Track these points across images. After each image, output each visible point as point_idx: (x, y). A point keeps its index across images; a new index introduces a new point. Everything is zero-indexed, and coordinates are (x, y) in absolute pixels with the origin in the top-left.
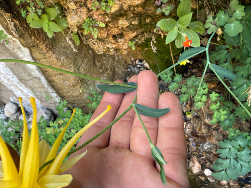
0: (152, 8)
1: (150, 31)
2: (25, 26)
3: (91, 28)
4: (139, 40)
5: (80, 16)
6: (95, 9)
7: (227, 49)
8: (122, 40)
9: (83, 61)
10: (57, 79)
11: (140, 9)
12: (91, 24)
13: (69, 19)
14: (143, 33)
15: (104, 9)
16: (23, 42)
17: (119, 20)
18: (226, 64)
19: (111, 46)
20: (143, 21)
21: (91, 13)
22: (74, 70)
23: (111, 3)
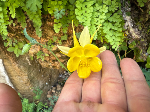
2: (4, 48)
3: (41, 56)
4: (66, 63)
5: (36, 50)
8: (57, 62)
9: (34, 69)
10: (16, 79)
12: (41, 54)
17: (56, 53)
19: (51, 65)
21: (42, 49)
22: (28, 74)
23: (53, 46)
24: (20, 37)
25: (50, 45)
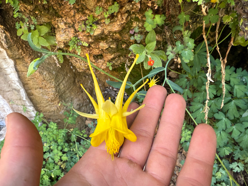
0: (127, 36)
1: (125, 56)
2: (15, 39)
3: (76, 46)
4: (116, 62)
5: (67, 35)
6: (81, 30)
7: (187, 78)
8: (101, 61)
9: (64, 78)
10: (37, 93)
11: (118, 35)
12: (76, 42)
13: (58, 36)
14: (119, 56)
15: (89, 31)
16: (10, 53)
17: (100, 42)
18: (187, 90)
20: (120, 45)
21: (77, 34)
22: (55, 85)
23: (95, 27)
24: (41, 12)
25: (91, 26)
